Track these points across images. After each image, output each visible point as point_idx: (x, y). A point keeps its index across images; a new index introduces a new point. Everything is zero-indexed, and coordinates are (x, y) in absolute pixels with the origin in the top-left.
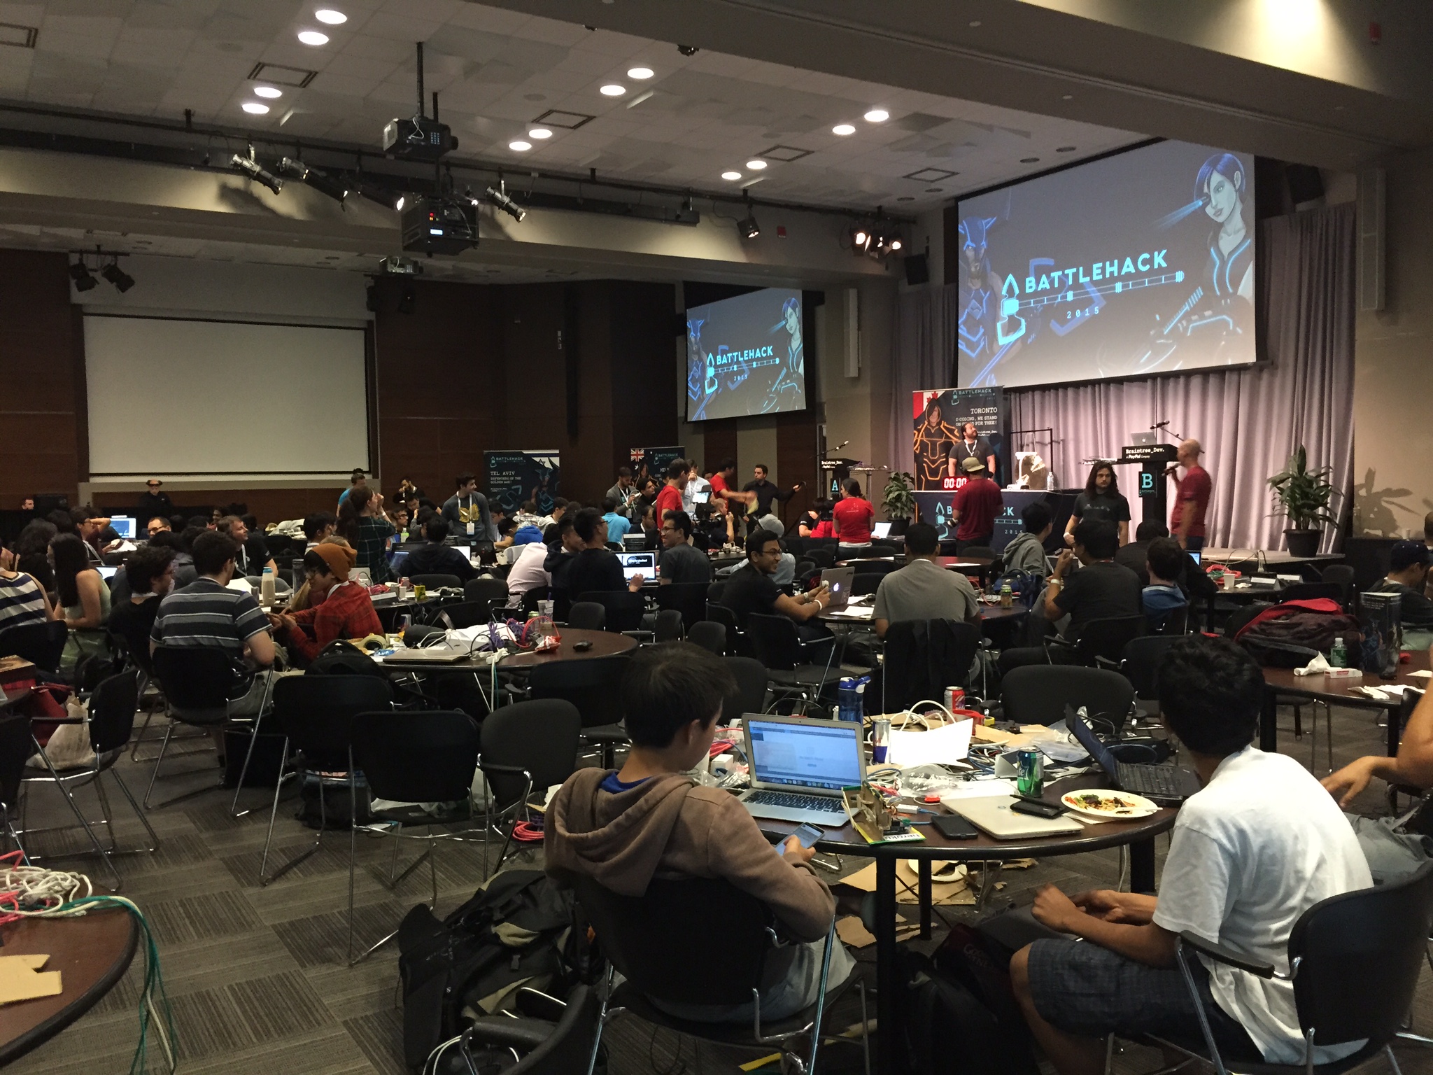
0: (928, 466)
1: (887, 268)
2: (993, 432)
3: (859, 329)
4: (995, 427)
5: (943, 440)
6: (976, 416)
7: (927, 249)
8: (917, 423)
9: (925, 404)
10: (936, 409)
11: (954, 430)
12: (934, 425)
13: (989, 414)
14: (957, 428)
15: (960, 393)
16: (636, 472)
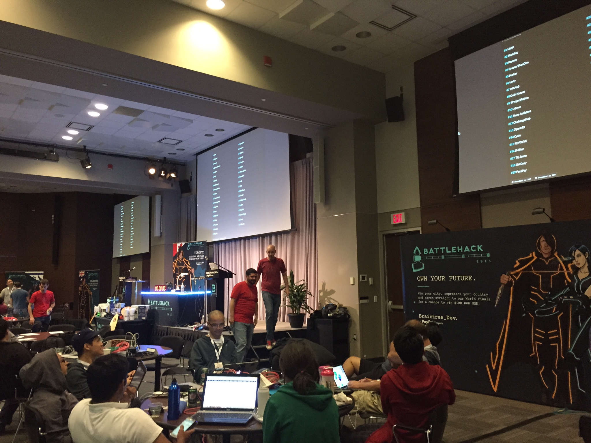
2: (203, 263)
4: (203, 260)
5: (184, 267)
6: (196, 255)
7: (190, 178)
8: (175, 257)
9: (178, 249)
10: (182, 252)
11: (188, 262)
12: (181, 259)
13: (201, 254)
14: (189, 261)
15: (191, 244)
16: (81, 282)
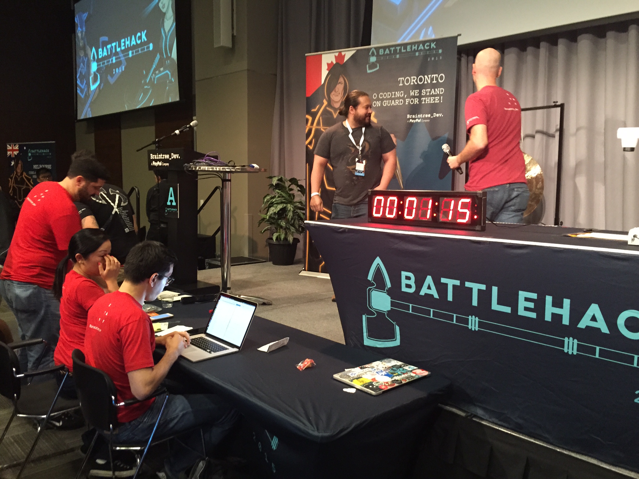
8: (311, 103)
9: (325, 73)
10: (341, 80)
15: (381, 52)
16: (13, 169)
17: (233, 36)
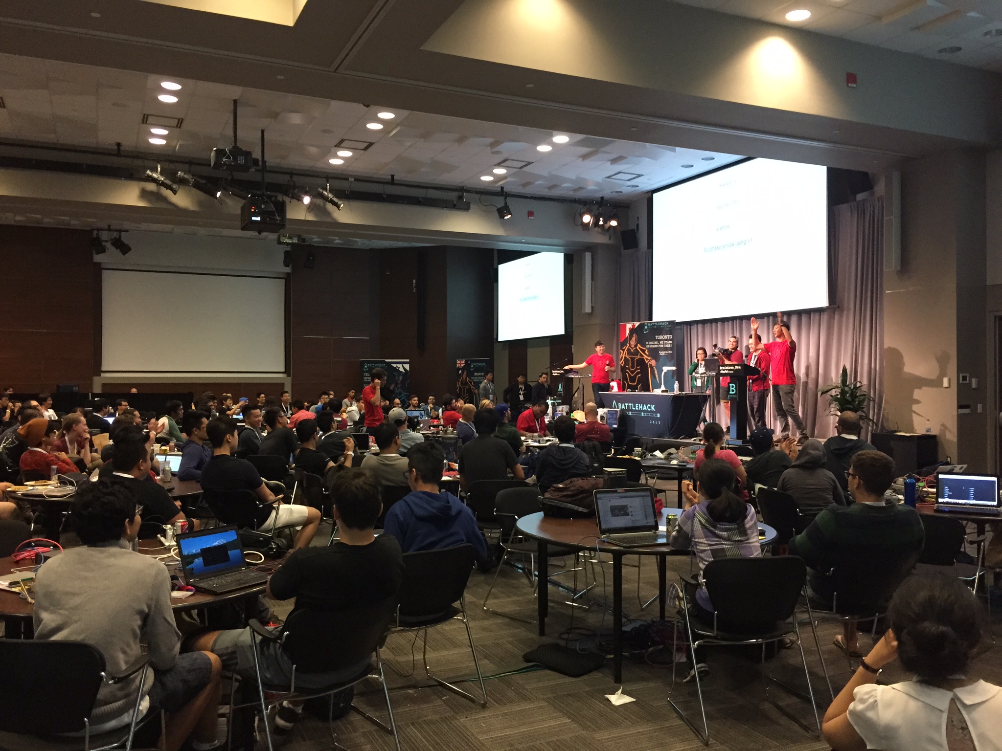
0: (629, 374)
1: (610, 239)
2: (670, 352)
3: (592, 280)
4: (671, 349)
5: (639, 357)
6: (659, 341)
7: (638, 225)
8: (623, 344)
9: (628, 332)
10: (634, 335)
12: (633, 346)
13: (667, 340)
15: (649, 324)
16: (460, 376)
17: (592, 307)
